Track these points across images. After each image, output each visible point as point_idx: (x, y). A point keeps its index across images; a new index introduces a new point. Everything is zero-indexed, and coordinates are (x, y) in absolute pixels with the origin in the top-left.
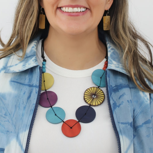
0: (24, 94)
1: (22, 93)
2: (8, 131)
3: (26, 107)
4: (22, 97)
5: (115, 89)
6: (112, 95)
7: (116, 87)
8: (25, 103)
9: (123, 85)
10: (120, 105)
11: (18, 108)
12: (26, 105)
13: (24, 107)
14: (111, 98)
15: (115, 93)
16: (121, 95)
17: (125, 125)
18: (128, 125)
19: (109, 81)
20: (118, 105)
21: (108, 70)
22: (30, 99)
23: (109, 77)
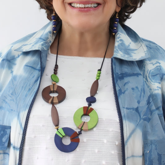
0: (33, 77)
1: (31, 77)
2: (12, 110)
3: (31, 89)
4: (31, 80)
5: (120, 77)
6: (118, 82)
7: (121, 75)
8: (31, 86)
9: (128, 74)
10: (125, 91)
11: (24, 89)
12: (31, 88)
13: (29, 89)
14: (117, 84)
15: (120, 80)
16: (126, 82)
17: (130, 110)
18: (133, 110)
19: (115, 69)
20: (123, 91)
21: (114, 58)
22: (36, 83)
23: (115, 65)
